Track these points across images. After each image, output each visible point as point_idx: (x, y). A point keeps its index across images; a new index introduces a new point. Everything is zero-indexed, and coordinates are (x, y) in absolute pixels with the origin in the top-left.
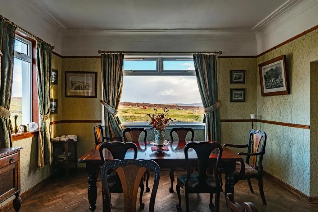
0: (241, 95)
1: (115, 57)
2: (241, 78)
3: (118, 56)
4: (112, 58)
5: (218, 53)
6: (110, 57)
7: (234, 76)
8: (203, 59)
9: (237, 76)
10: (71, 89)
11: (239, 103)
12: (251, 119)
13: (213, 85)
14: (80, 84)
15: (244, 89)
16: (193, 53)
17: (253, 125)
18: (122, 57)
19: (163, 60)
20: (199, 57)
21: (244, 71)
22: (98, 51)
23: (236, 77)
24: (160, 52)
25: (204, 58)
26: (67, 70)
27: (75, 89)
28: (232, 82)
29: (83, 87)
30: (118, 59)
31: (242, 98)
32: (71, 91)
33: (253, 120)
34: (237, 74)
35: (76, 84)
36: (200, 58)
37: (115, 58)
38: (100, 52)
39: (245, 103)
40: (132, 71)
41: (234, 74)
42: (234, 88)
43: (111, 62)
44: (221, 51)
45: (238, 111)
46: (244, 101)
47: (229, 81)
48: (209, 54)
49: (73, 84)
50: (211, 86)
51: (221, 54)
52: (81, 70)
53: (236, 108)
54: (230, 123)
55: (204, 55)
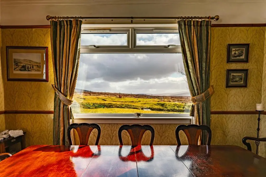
0: (241, 79)
1: (69, 23)
2: (242, 55)
3: (74, 23)
4: (66, 26)
5: (213, 18)
6: (62, 24)
7: (233, 53)
8: (192, 27)
9: (237, 52)
10: (14, 69)
11: (238, 89)
12: (256, 111)
13: (204, 64)
14: (26, 63)
15: (247, 70)
16: (178, 18)
17: (259, 119)
18: (79, 24)
19: (136, 31)
20: (186, 24)
21: (248, 45)
22: (47, 16)
23: (235, 53)
24: (132, 18)
25: (194, 26)
26: (8, 45)
27: (21, 70)
28: (229, 61)
29: (30, 68)
30: (73, 27)
31: (242, 83)
32: (15, 72)
33: (260, 113)
34: (237, 49)
35: (21, 63)
36: (188, 25)
37: (69, 26)
38: (48, 18)
39: (245, 89)
40: (95, 46)
41: (233, 49)
42: (232, 68)
43: (63, 32)
44: (218, 16)
45: (235, 99)
46: (245, 86)
47: (226, 59)
48: (200, 20)
49: (17, 63)
50: (202, 65)
51: (217, 19)
52: (27, 45)
53: (233, 97)
54: (224, 115)
55: (194, 21)
